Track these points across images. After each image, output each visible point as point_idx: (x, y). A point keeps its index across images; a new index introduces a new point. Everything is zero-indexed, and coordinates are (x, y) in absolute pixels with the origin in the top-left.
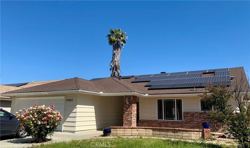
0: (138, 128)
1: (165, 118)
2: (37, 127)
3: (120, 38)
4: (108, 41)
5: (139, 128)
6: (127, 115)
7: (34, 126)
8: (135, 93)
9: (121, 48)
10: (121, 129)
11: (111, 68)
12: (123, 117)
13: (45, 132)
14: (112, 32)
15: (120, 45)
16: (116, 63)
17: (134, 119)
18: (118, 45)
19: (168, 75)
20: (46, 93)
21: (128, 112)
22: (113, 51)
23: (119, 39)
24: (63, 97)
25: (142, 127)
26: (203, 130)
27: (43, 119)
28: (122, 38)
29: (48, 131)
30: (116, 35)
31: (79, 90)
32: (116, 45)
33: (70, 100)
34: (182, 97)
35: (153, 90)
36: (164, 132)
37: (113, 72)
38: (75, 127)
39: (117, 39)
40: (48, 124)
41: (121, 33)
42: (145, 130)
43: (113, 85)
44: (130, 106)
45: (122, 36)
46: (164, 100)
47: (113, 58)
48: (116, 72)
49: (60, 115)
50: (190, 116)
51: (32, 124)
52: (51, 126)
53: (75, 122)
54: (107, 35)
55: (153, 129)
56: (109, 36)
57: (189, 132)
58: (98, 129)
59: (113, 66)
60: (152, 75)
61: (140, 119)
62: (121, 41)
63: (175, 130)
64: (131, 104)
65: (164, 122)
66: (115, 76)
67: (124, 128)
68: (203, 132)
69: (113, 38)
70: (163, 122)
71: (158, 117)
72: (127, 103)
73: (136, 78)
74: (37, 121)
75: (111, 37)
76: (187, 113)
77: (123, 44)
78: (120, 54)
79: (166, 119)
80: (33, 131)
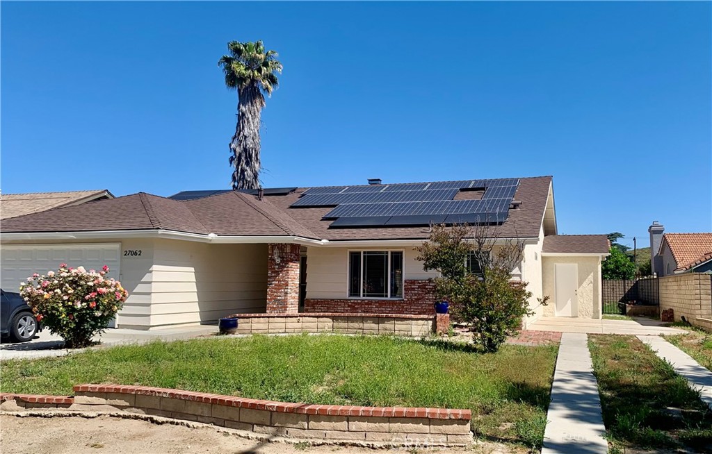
0: (300, 316)
1: (366, 294)
2: (72, 314)
3: (259, 70)
4: (223, 76)
5: (302, 317)
6: (276, 289)
7: (67, 313)
8: (296, 238)
9: (261, 98)
10: (261, 319)
11: (232, 157)
12: (266, 293)
13: (91, 325)
14: (238, 51)
15: (259, 91)
16: (249, 143)
17: (294, 298)
18: (255, 90)
19: (381, 191)
20: (71, 236)
21: (279, 281)
22: (239, 107)
23: (256, 72)
24: (117, 246)
25: (308, 314)
26: (436, 317)
27: (87, 297)
28: (265, 68)
29: (97, 323)
30: (247, 60)
31: (160, 232)
32: (247, 88)
33: (135, 253)
34: (404, 248)
35: (341, 230)
36: (357, 322)
37: (240, 167)
38: (149, 315)
39: (250, 71)
40: (98, 308)
41: (262, 56)
42: (316, 319)
43: (241, 215)
44: (285, 267)
45: (266, 64)
46: (364, 252)
47: (239, 128)
48: (248, 168)
49: (122, 289)
50: (418, 288)
51: (61, 308)
52: (104, 312)
53: (149, 305)
54: (222, 57)
55: (334, 318)
56: (228, 60)
57: (408, 322)
58: (204, 323)
59: (238, 150)
60: (345, 187)
61: (308, 296)
62: (264, 78)
63: (378, 317)
64: (287, 262)
65: (362, 303)
66: (246, 181)
67: (269, 317)
68: (434, 320)
69: (240, 69)
70: (359, 301)
71: (351, 290)
72: (277, 260)
73: (303, 195)
74: (73, 302)
75: (234, 65)
76: (413, 282)
77: (269, 86)
78: (259, 115)
79: (368, 296)
80: (65, 322)
